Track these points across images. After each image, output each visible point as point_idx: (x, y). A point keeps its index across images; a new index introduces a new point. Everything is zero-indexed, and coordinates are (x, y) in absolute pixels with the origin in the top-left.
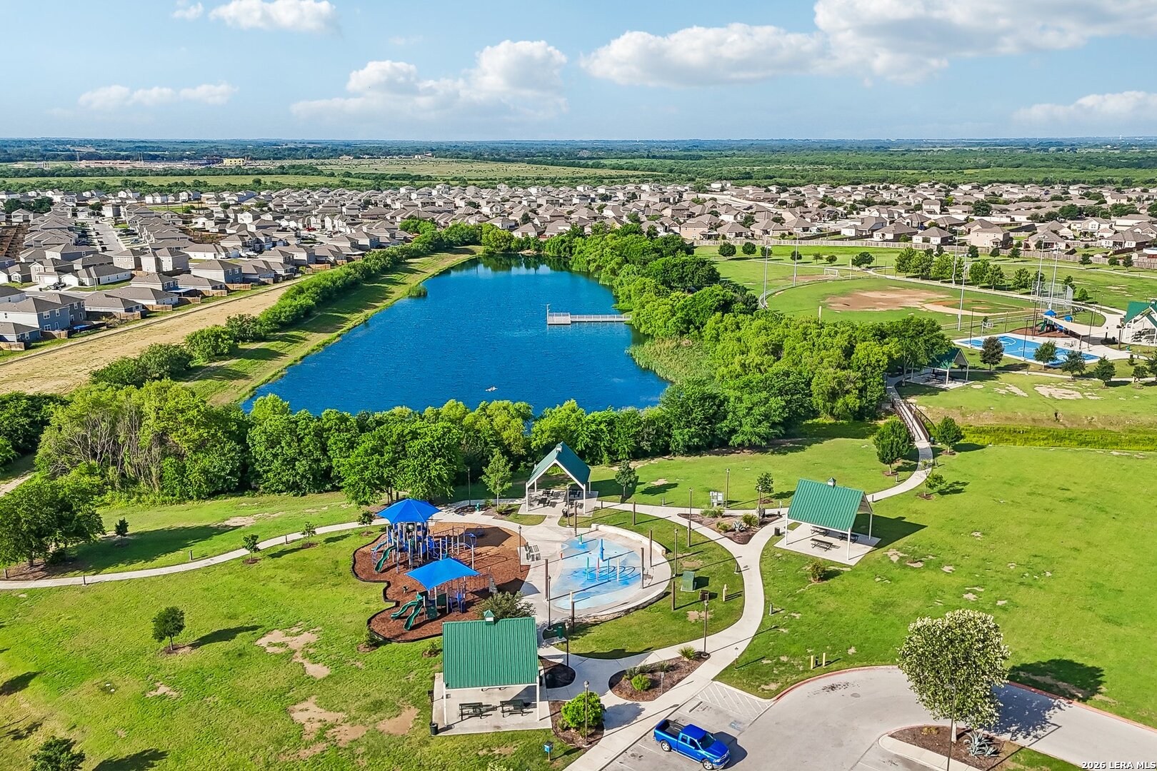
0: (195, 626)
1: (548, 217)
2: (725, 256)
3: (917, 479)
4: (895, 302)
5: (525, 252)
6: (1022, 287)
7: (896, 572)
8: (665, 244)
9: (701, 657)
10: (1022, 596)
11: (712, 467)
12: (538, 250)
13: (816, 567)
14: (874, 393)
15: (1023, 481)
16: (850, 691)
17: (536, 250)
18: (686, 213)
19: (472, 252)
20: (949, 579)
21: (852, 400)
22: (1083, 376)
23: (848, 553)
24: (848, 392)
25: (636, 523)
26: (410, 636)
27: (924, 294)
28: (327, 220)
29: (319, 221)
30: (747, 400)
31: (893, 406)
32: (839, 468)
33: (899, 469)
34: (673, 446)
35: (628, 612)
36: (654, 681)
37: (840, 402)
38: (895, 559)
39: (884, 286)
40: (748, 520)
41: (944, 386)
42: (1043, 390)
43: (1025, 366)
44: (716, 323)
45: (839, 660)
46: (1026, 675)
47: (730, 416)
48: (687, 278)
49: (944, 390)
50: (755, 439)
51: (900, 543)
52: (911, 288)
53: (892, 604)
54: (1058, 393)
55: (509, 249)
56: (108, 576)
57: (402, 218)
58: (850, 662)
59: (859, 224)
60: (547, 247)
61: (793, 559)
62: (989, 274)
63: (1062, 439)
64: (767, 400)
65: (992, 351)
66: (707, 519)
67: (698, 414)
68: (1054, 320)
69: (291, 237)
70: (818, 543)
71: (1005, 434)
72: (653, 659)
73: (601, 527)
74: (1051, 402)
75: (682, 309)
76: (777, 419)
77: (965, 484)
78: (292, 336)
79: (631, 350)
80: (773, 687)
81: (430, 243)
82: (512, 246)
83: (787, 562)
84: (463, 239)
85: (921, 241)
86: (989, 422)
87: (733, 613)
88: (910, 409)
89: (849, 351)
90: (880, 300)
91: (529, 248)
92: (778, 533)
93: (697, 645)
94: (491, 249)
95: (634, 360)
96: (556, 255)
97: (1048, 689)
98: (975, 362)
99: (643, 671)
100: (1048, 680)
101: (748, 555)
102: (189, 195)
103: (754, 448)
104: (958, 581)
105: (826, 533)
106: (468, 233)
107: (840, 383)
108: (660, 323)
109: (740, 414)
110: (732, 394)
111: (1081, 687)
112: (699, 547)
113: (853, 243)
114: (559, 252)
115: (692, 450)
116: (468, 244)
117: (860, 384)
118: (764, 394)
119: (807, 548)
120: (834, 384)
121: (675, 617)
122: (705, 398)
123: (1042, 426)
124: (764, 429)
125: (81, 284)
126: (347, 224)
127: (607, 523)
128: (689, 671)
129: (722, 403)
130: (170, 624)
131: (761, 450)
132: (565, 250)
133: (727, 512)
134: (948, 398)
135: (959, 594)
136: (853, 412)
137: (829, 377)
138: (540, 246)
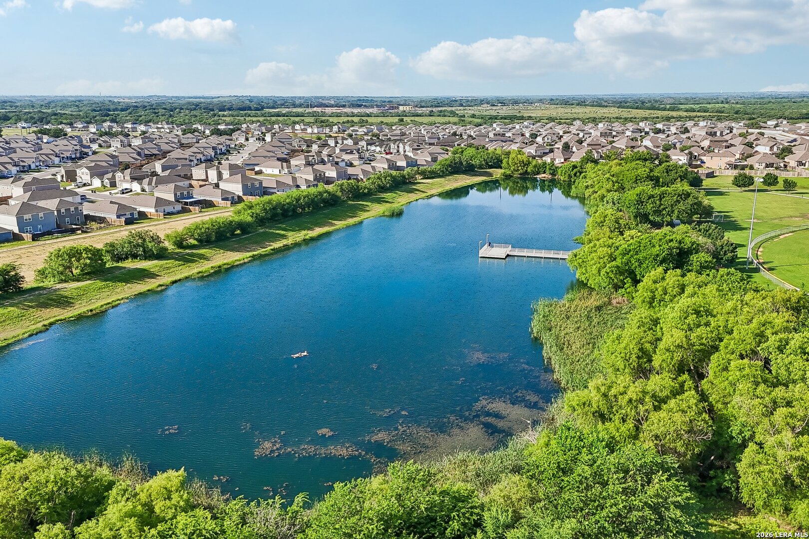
2: (739, 186)
5: (541, 176)
8: (667, 172)
12: (553, 174)
17: (551, 174)
18: (724, 144)
19: (490, 175)
28: (401, 145)
29: (396, 147)
44: (655, 282)
48: (664, 212)
55: (526, 172)
60: (559, 172)
69: (354, 159)
82: (529, 170)
84: (487, 163)
91: (544, 172)
94: (509, 172)
96: (566, 179)
102: (339, 128)
114: (570, 176)
125: (143, 190)
126: (413, 149)
138: (554, 171)
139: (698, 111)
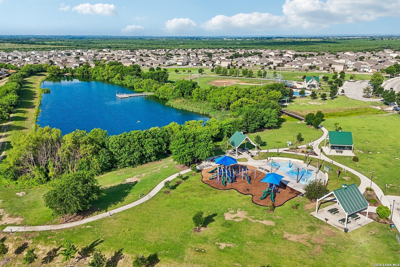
1: (61, 61)
3: (325, 130)
5: (67, 74)
6: (260, 76)
7: (370, 156)
9: (371, 190)
12: (72, 73)
13: (355, 158)
17: (71, 73)
18: (112, 59)
19: (45, 75)
20: (384, 155)
38: (362, 152)
51: (355, 148)
55: (60, 73)
56: (113, 211)
59: (182, 60)
60: (77, 72)
62: (248, 73)
65: (291, 93)
70: (338, 151)
78: (21, 111)
79: (167, 104)
81: (28, 72)
84: (38, 70)
85: (205, 65)
87: (354, 175)
91: (68, 72)
92: (321, 151)
94: (52, 74)
104: (387, 155)
106: (39, 67)
113: (181, 67)
114: (83, 73)
116: (40, 72)
119: (336, 153)
121: (342, 180)
128: (375, 194)
132: (85, 72)
135: (394, 158)
138: (73, 72)
139: (58, 45)
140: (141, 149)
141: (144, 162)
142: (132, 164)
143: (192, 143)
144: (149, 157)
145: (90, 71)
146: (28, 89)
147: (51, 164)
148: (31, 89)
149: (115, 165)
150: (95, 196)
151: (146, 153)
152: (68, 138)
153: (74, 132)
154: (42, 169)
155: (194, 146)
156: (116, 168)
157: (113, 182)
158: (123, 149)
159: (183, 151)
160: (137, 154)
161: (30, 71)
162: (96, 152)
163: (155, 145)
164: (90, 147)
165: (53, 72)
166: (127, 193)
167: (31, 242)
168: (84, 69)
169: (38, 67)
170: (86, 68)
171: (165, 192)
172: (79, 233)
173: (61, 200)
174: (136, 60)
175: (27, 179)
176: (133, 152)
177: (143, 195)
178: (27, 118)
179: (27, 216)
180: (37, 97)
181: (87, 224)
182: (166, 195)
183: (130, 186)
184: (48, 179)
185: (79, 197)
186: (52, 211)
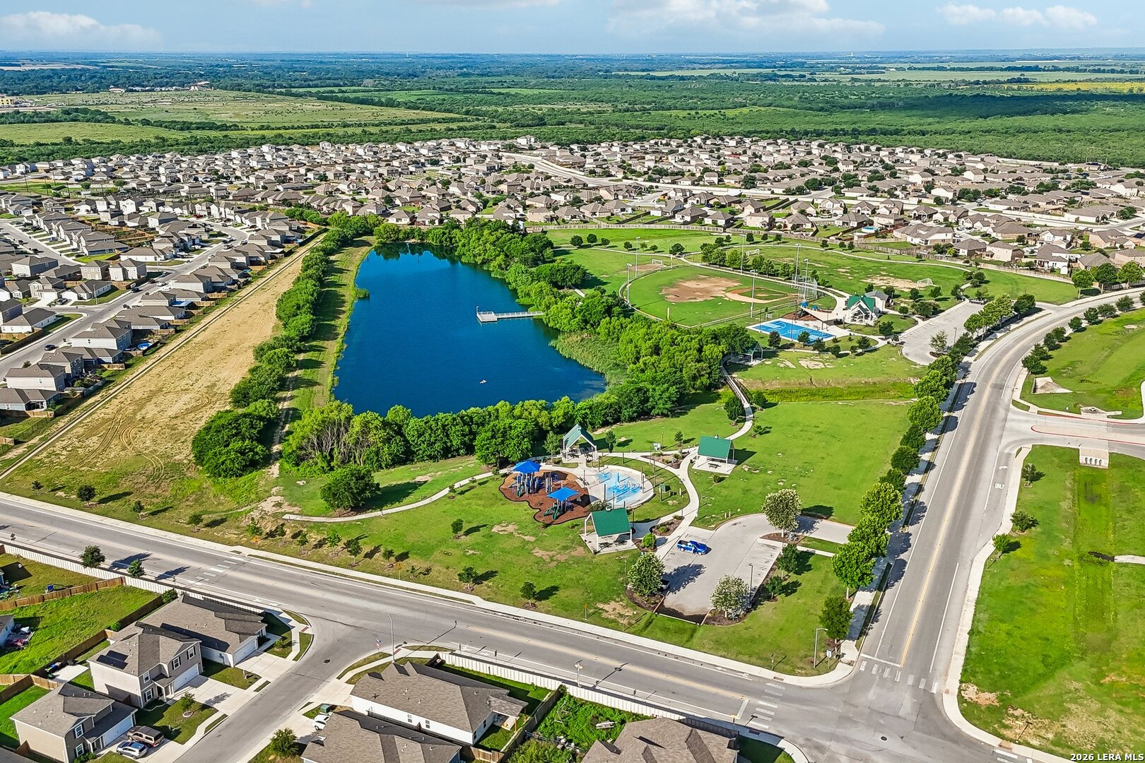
0: (466, 527)
2: (575, 245)
3: (748, 426)
4: (707, 291)
5: (412, 241)
6: (786, 276)
7: (748, 476)
9: (681, 518)
10: (802, 481)
11: (645, 428)
12: (422, 239)
13: (715, 477)
14: (716, 376)
15: (798, 424)
16: (742, 525)
17: (420, 239)
20: (771, 477)
21: (705, 380)
22: (824, 351)
23: (726, 469)
24: (703, 375)
25: (625, 462)
26: (558, 521)
27: (723, 282)
28: (213, 206)
29: (204, 208)
30: (659, 389)
31: (725, 380)
32: (708, 423)
33: (738, 422)
34: (623, 418)
35: (642, 504)
36: (668, 527)
37: (698, 382)
38: (746, 469)
39: (696, 275)
40: (676, 456)
41: (750, 364)
42: (803, 363)
43: (792, 345)
45: (735, 515)
46: (806, 512)
47: (651, 399)
49: (750, 367)
50: (665, 412)
51: (747, 462)
52: (714, 276)
53: (750, 490)
54: (811, 365)
55: (398, 239)
56: (387, 511)
57: (274, 200)
58: (739, 514)
59: (664, 206)
60: (430, 238)
61: (703, 474)
63: (815, 395)
64: (668, 389)
65: (774, 338)
66: (656, 458)
67: (636, 400)
68: (806, 310)
70: (711, 465)
71: (787, 394)
72: (664, 520)
73: (610, 466)
74: (807, 371)
75: (580, 312)
76: (675, 399)
77: (770, 428)
78: (316, 346)
79: (552, 343)
80: (713, 526)
81: (338, 240)
82: (401, 237)
83: (700, 475)
84: (357, 232)
85: (711, 223)
86: (776, 386)
87: (687, 501)
88: (734, 381)
89: (700, 350)
90: (698, 290)
91: (413, 238)
92: (691, 462)
93: (679, 513)
94: (384, 241)
95: (558, 351)
96: (438, 244)
97: (814, 516)
98: (764, 344)
99: (662, 525)
100: (813, 513)
101: (682, 473)
103: (663, 415)
104: (775, 477)
105: (713, 460)
106: (353, 223)
107: (698, 371)
108: (565, 321)
109: (656, 398)
110: (650, 387)
111: (825, 515)
112: (659, 471)
113: (663, 226)
114: (441, 242)
115: (632, 419)
116: (361, 235)
117: (709, 371)
118: (666, 385)
119: (706, 468)
120: (695, 372)
121: (663, 504)
122: (639, 390)
123: (805, 387)
124: (669, 405)
125: (80, 298)
127: (609, 464)
128: (679, 524)
129: (645, 393)
130: (457, 527)
131: (667, 416)
132: (446, 240)
133: (664, 453)
134: (754, 373)
135: (776, 482)
136: (706, 387)
137: (692, 368)
138: (423, 236)
140: (445, 439)
141: (450, 455)
142: (433, 458)
143: (500, 440)
144: (457, 450)
145: (455, 237)
146: (333, 289)
147: (336, 451)
148: (338, 289)
149: (411, 457)
150: (368, 494)
151: (452, 445)
152: (357, 421)
153: (364, 414)
154: (326, 456)
155: (503, 442)
156: (413, 461)
157: (400, 480)
158: (422, 439)
159: (488, 449)
160: (438, 446)
161: (342, 237)
162: (388, 440)
163: (464, 435)
164: (382, 433)
165: (385, 236)
166: (410, 493)
167: (305, 530)
168: (444, 233)
169: (359, 224)
170: (447, 231)
171: (449, 498)
172: (349, 528)
173: (334, 495)
174: (565, 199)
175: (309, 465)
176: (435, 443)
177: (425, 498)
178: (322, 363)
179: (304, 506)
180: (344, 312)
181: (358, 520)
182: (448, 500)
183: (415, 486)
184: (332, 469)
185: (352, 493)
186: (326, 504)
